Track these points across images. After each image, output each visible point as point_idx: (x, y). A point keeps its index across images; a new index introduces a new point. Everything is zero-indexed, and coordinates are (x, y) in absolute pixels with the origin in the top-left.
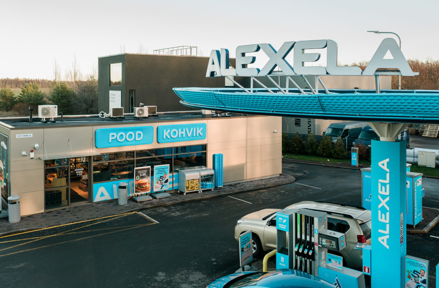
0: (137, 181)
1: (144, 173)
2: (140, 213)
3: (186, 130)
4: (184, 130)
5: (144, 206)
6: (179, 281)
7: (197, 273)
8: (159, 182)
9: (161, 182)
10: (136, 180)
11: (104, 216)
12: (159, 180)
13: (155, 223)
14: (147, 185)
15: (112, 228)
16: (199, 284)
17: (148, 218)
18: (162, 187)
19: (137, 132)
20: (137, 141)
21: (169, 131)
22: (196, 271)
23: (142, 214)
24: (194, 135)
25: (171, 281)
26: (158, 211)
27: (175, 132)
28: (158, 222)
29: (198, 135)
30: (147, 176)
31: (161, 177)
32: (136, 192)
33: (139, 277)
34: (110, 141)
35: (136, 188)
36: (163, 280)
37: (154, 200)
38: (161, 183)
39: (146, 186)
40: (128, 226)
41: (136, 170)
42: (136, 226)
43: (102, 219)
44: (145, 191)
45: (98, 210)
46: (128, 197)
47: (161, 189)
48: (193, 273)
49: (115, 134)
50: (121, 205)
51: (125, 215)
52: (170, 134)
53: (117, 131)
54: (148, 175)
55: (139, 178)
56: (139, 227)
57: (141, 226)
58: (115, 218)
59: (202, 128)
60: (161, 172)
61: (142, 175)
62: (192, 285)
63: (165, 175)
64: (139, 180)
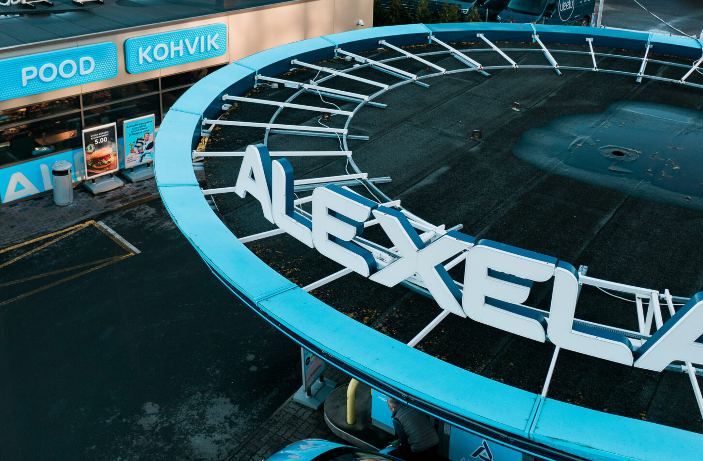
0: (91, 153)
1: (103, 137)
2: (101, 224)
3: (184, 42)
4: (181, 42)
5: (107, 207)
6: (187, 428)
7: (222, 400)
8: (136, 149)
9: (140, 148)
10: (86, 153)
11: (26, 240)
12: (136, 146)
13: (133, 254)
14: (112, 159)
15: (45, 275)
16: (225, 433)
17: (118, 240)
18: (142, 157)
19: (82, 60)
20: (83, 75)
21: (150, 48)
22: (218, 396)
23: (106, 227)
24: (203, 50)
25: (171, 427)
26: (138, 215)
27: (163, 48)
28: (138, 251)
29: (209, 48)
30: (109, 142)
31: (138, 139)
32: (89, 174)
33: (108, 421)
34: (24, 84)
35: (89, 167)
36: (156, 427)
37: (128, 186)
38: (139, 151)
39: (109, 160)
40: (79, 267)
41: (86, 134)
42: (94, 266)
43: (23, 247)
44: (107, 170)
45: (12, 224)
46: (73, 184)
47: (141, 161)
48: (213, 400)
49: (33, 68)
50: (61, 205)
51: (70, 233)
52: (151, 54)
53: (38, 63)
54: (112, 139)
55: (93, 148)
56: (101, 266)
57: (105, 265)
58: (50, 243)
59: (217, 35)
60: (139, 132)
61: (99, 141)
62: (211, 436)
63: (146, 135)
64: (94, 151)
